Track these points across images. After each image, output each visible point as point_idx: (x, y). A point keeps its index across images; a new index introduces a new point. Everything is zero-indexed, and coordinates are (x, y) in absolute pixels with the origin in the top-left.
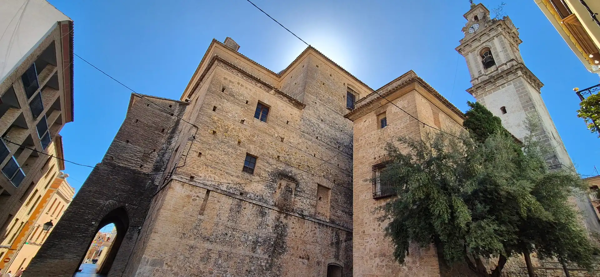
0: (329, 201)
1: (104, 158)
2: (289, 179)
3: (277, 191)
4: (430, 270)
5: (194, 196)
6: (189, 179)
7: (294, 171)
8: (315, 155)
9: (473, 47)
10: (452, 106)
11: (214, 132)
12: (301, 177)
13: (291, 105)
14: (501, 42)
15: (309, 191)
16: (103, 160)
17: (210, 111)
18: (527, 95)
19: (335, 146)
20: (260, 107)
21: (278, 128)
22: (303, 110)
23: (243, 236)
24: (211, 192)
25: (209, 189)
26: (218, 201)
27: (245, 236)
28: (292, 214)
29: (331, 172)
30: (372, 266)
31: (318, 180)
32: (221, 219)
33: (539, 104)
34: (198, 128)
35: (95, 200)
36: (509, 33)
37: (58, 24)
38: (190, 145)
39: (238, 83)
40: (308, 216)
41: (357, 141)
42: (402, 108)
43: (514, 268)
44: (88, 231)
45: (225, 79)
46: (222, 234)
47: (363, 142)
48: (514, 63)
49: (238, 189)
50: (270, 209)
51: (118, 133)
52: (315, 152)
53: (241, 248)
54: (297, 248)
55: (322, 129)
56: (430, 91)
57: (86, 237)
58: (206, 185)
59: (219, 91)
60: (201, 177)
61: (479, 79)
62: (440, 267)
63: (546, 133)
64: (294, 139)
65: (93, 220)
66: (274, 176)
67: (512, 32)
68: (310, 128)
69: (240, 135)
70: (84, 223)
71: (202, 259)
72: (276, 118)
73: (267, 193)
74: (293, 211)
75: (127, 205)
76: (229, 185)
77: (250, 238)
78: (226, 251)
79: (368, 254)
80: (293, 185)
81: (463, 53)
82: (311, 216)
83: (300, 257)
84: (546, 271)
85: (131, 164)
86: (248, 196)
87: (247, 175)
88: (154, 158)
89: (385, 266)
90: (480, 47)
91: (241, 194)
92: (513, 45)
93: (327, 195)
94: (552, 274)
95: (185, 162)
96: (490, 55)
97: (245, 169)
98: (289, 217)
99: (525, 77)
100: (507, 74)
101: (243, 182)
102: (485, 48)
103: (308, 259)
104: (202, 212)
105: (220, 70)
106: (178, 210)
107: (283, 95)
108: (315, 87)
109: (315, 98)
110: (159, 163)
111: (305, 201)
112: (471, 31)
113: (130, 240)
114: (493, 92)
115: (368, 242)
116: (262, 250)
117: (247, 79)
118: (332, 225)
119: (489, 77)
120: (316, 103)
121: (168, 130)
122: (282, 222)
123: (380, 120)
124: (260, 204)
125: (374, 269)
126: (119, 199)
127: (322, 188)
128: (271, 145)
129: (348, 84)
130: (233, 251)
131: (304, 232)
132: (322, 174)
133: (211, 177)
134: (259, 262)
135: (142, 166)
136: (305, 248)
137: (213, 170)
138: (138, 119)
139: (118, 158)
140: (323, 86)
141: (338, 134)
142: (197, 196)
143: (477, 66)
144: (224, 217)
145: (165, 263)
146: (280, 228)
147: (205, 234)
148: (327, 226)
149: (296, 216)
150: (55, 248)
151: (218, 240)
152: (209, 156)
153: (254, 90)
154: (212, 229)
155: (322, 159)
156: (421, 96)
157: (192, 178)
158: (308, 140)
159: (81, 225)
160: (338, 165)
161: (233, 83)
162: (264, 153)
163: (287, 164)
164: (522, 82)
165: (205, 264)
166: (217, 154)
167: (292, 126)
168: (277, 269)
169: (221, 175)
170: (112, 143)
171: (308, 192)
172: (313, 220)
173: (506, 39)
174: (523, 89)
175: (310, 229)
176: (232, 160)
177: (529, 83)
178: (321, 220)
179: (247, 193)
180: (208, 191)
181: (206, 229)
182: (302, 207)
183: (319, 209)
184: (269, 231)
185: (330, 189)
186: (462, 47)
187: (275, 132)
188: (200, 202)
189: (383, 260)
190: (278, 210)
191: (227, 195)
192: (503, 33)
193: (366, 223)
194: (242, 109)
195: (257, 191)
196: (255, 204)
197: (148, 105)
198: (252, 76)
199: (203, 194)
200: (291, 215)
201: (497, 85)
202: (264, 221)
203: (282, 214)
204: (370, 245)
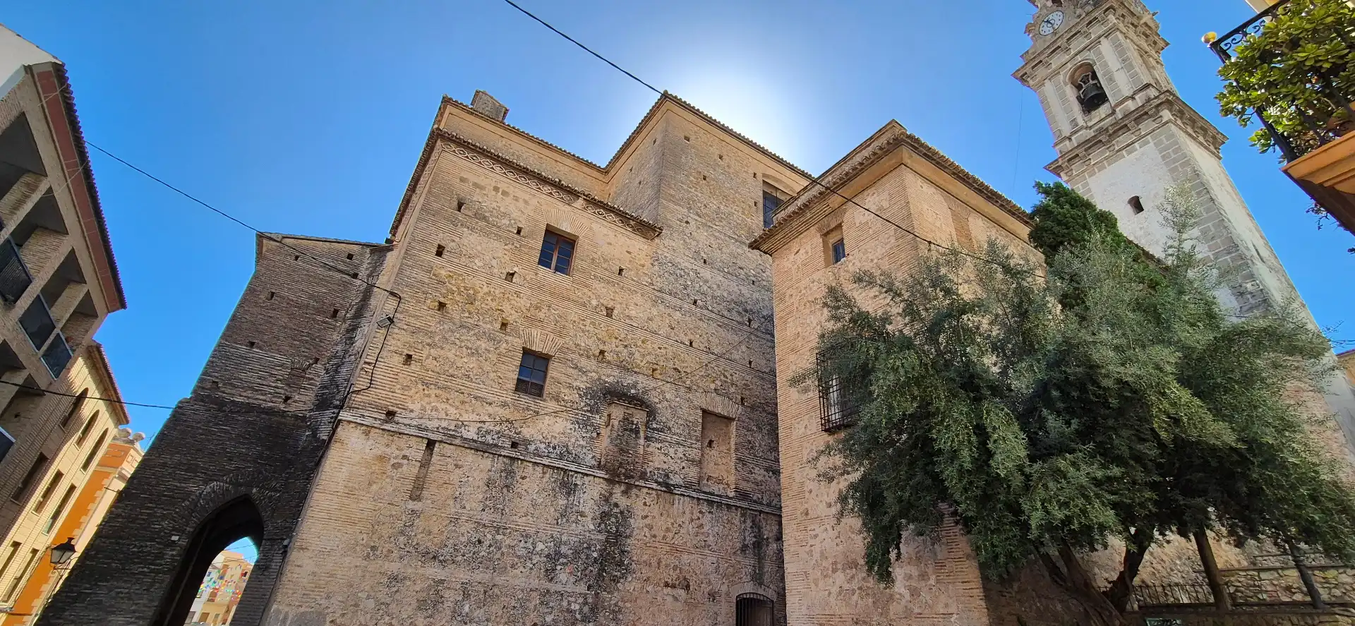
0: (733, 447)
1: (197, 386)
2: (629, 403)
3: (603, 431)
4: (962, 591)
5: (396, 458)
6: (383, 417)
7: (643, 382)
8: (691, 343)
9: (1054, 66)
10: (1000, 197)
11: (442, 306)
12: (661, 397)
13: (628, 232)
14: (1118, 47)
15: (682, 428)
16: (195, 392)
17: (431, 257)
18: (1187, 163)
19: (739, 319)
20: (554, 240)
21: (597, 285)
22: (657, 240)
23: (522, 544)
24: (437, 445)
25: (433, 437)
26: (456, 466)
27: (526, 542)
28: (641, 483)
29: (735, 379)
30: (827, 592)
31: (701, 400)
32: (465, 508)
33: (1219, 182)
34: (400, 298)
35: (178, 485)
36: (1136, 27)
37: (27, 72)
38: (383, 338)
39: (496, 189)
40: (680, 486)
41: (782, 300)
42: (877, 210)
43: (1179, 574)
44: (162, 558)
45: (462, 180)
46: (469, 541)
47: (795, 300)
48: (1152, 92)
49: (505, 433)
50: (587, 475)
51: (228, 328)
52: (692, 337)
53: (517, 572)
54: (658, 563)
55: (706, 281)
56: (942, 166)
57: (158, 572)
58: (426, 429)
59: (450, 209)
60: (412, 411)
61: (1073, 138)
62: (983, 584)
63: (1241, 248)
64: (638, 308)
65: (175, 530)
66: (592, 398)
67: (1142, 22)
68: (676, 280)
69: (506, 307)
70: (152, 540)
71: (422, 605)
72: (593, 263)
73: (577, 439)
74: (643, 476)
75: (254, 490)
76: (482, 425)
77: (540, 546)
78: (480, 583)
79: (817, 564)
80: (639, 417)
81: (1031, 83)
82: (688, 486)
83: (667, 585)
84: (1259, 576)
85: (262, 395)
86: (532, 448)
87: (525, 400)
88: (316, 378)
89: (858, 592)
90: (1069, 65)
91: (514, 445)
92: (1146, 53)
93: (727, 435)
94: (1275, 582)
95: (371, 380)
96: (1095, 82)
97: (522, 386)
98: (634, 491)
99: (1179, 122)
100: (1138, 120)
101: (517, 416)
102: (1081, 66)
103: (688, 587)
104: (418, 493)
105: (450, 162)
106: (356, 492)
107: (604, 208)
108: (685, 187)
109: (686, 210)
110: (328, 389)
111: (672, 451)
112: (1047, 29)
113: (266, 573)
114: (1109, 165)
115: (816, 536)
116: (571, 573)
117: (516, 178)
118: (744, 504)
119: (1097, 130)
120: (687, 222)
121: (347, 312)
122: (616, 505)
123: (830, 245)
124: (561, 464)
125: (832, 600)
126: (237, 480)
127: (714, 417)
128: (583, 327)
129: (764, 175)
130: (500, 580)
131: (673, 524)
132: (713, 386)
133: (437, 410)
134: (565, 604)
135: (287, 398)
136: (677, 563)
137: (441, 392)
138: (273, 291)
139: (231, 384)
140: (704, 182)
141: (745, 291)
142: (405, 457)
143: (1068, 110)
144: (474, 501)
145: (328, 619)
146: (613, 520)
147: (429, 544)
148: (729, 506)
149: (653, 489)
150: (83, 603)
151: (460, 558)
152: (429, 361)
153: (534, 202)
154: (443, 532)
155: (709, 351)
156: (920, 181)
157: (391, 414)
158: (674, 308)
159: (147, 546)
160: (750, 363)
161: (482, 188)
162: (566, 346)
163: (624, 368)
164: (1173, 135)
165: (431, 616)
166: (450, 355)
167: (633, 280)
168: (611, 616)
169: (463, 403)
170: (215, 351)
171: (678, 431)
172: (694, 494)
173: (1128, 41)
174: (1175, 152)
175: (688, 516)
176: (487, 367)
177: (1190, 135)
178: (712, 494)
179: (527, 442)
180: (431, 444)
181: (430, 533)
182: (665, 466)
183: (710, 469)
184: (586, 527)
185: (734, 419)
186: (1028, 69)
187: (592, 296)
188: (411, 470)
189: (853, 577)
190: (606, 477)
191: (477, 450)
192: (1121, 26)
193: (811, 492)
194: (506, 247)
195: (552, 436)
196: (548, 466)
197: (297, 258)
198: (528, 169)
199: (417, 450)
200: (638, 486)
201: (1117, 148)
202: (572, 504)
203: (617, 486)
204: (821, 542)
